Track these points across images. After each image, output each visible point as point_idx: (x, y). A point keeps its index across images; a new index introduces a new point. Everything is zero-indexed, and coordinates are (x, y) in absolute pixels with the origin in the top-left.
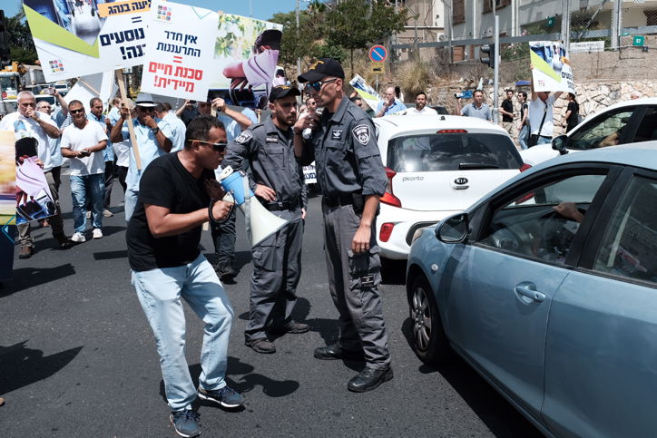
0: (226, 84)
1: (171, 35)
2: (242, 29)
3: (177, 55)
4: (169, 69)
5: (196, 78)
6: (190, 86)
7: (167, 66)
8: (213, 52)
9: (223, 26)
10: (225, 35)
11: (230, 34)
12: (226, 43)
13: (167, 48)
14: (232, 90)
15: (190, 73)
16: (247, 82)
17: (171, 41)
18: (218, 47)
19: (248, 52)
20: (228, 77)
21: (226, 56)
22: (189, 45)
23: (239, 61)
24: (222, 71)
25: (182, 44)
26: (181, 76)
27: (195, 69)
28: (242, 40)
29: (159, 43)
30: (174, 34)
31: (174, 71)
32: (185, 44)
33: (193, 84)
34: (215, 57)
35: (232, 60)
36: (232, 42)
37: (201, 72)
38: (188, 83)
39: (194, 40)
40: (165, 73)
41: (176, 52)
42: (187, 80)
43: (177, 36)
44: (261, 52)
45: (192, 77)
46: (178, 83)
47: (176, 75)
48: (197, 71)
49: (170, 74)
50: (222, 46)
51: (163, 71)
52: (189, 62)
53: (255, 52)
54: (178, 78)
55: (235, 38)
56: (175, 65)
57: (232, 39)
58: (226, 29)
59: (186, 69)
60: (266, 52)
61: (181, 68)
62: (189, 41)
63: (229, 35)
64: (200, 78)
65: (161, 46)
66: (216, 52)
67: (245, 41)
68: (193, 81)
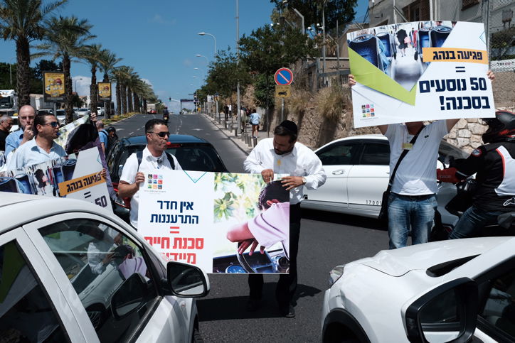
0: (232, 249)
1: (165, 205)
2: (241, 186)
3: (173, 225)
4: (166, 241)
5: (198, 248)
6: (192, 257)
7: (164, 239)
8: (213, 217)
9: (220, 185)
10: (223, 196)
11: (229, 194)
12: (225, 205)
13: (162, 220)
14: (241, 255)
15: (189, 244)
16: (256, 243)
17: (165, 211)
18: (217, 209)
19: (252, 210)
20: (234, 241)
21: (227, 218)
22: (186, 212)
23: (243, 222)
24: (225, 235)
25: (177, 212)
26: (180, 248)
27: (195, 237)
28: (243, 199)
29: (153, 215)
30: (168, 202)
31: (172, 244)
32: (181, 211)
33: (194, 255)
34: (215, 222)
35: (236, 221)
36: (232, 202)
37: (202, 240)
38: (189, 255)
39: (190, 206)
40: (163, 247)
41: (173, 222)
42: (187, 251)
43: (170, 204)
44: (267, 207)
45: (192, 248)
46: (178, 256)
47: (175, 247)
48: (198, 240)
49: (168, 247)
50: (222, 208)
51: (160, 245)
52: (187, 231)
53: (261, 208)
54: (178, 251)
55: (235, 197)
56: (172, 237)
57: (232, 199)
58: (223, 189)
59: (185, 239)
60: (274, 206)
61: (180, 239)
62: (184, 208)
63: (228, 196)
64: (202, 247)
65: (156, 218)
66: (216, 216)
67: (247, 199)
68: (194, 251)
